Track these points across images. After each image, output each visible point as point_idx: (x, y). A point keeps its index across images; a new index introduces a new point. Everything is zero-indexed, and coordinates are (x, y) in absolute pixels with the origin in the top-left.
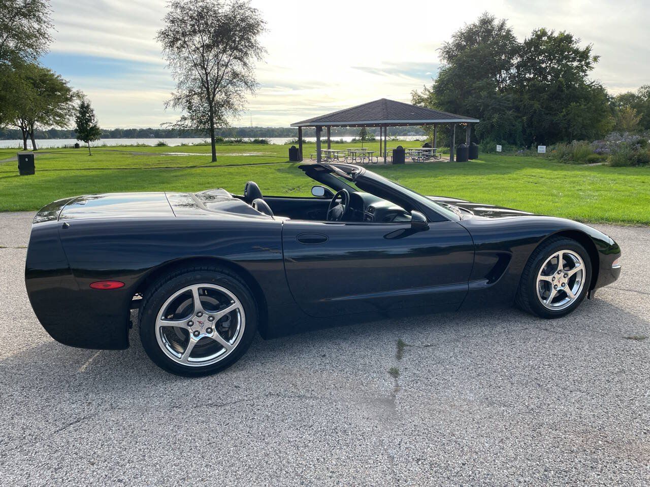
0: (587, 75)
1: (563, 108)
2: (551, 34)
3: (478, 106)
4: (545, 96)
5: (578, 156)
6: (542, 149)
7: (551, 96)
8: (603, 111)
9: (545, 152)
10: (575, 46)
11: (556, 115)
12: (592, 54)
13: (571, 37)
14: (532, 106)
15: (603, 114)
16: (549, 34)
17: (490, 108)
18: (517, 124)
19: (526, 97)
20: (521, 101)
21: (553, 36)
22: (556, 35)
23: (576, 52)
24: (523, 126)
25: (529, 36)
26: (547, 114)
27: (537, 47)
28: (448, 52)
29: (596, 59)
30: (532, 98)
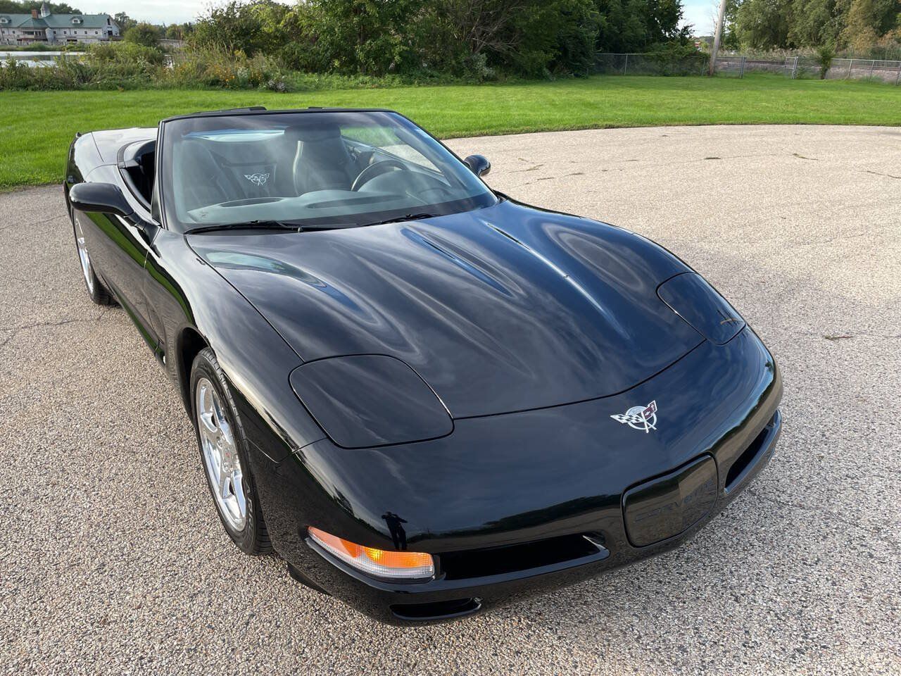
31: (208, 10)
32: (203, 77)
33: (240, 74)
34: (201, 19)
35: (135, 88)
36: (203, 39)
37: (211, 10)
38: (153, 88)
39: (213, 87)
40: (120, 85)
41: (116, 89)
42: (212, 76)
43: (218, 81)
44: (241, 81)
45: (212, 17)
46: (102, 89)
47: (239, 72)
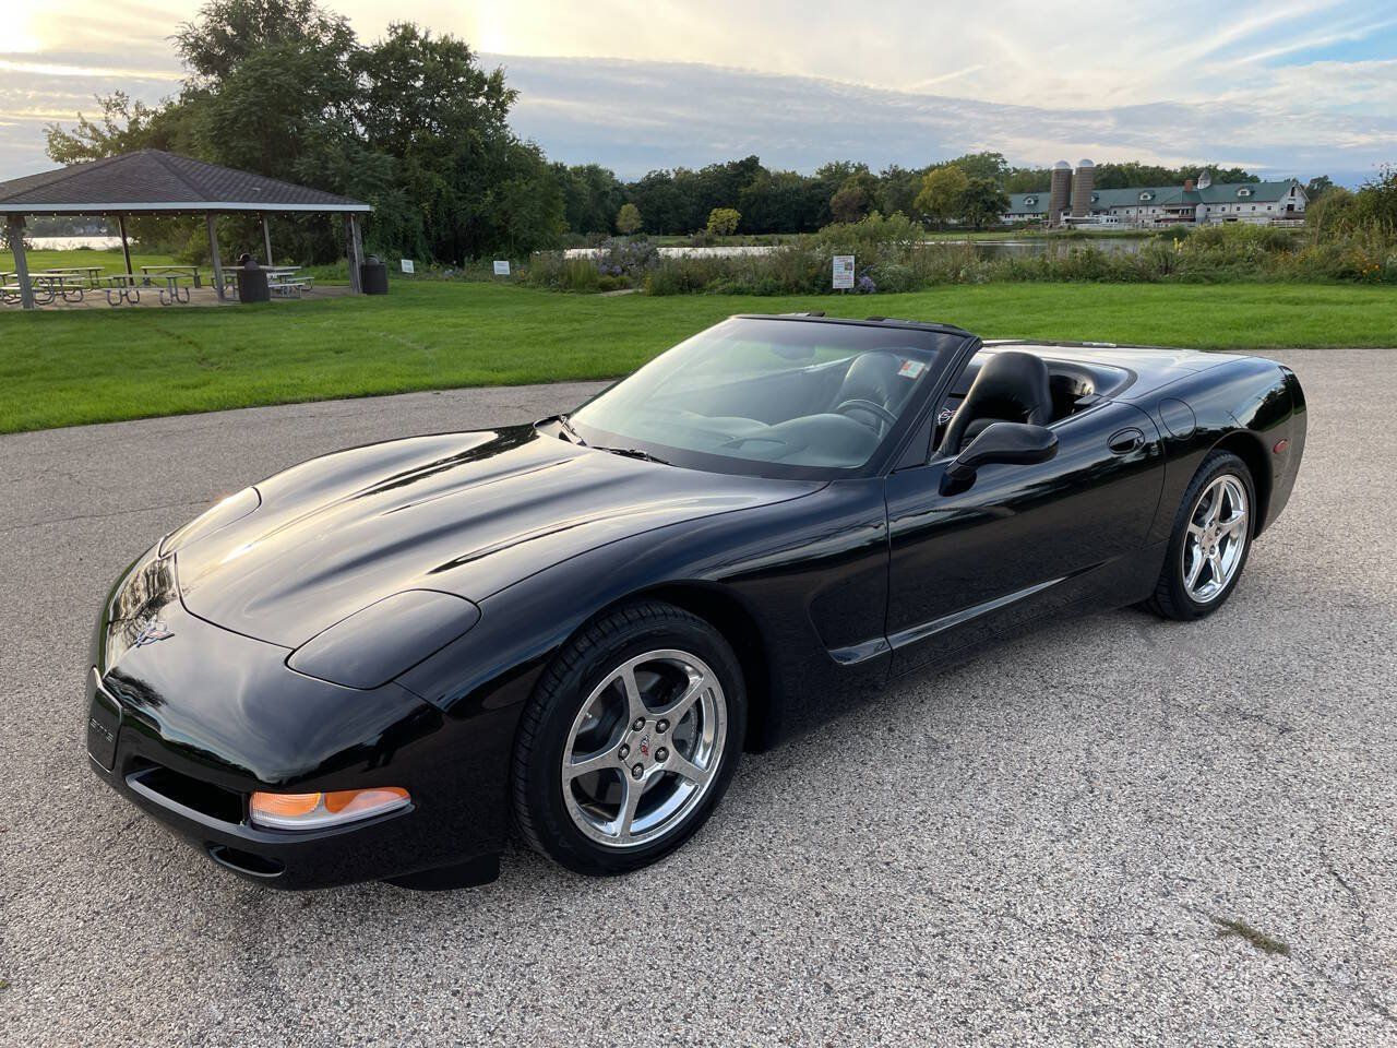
0: (506, 126)
1: (485, 189)
2: (426, 37)
3: (329, 176)
4: (450, 161)
5: (580, 279)
6: (502, 267)
7: (460, 162)
8: (555, 195)
9: (509, 273)
10: (475, 66)
11: (477, 200)
12: (506, 86)
13: (465, 48)
14: (430, 181)
15: (555, 202)
16: (422, 34)
17: (356, 179)
18: (413, 216)
19: (416, 162)
20: (405, 170)
21: (429, 40)
22: (434, 38)
23: (480, 79)
24: (425, 223)
25: (386, 38)
26: (460, 199)
27: (404, 59)
28: (194, 46)
29: (511, 95)
30: (427, 165)
31: (1381, 175)
32: (1331, 267)
33: (1391, 263)
34: (1369, 187)
35: (1226, 281)
36: (1363, 215)
37: (1385, 175)
38: (1251, 281)
39: (1340, 281)
40: (1207, 277)
41: (1201, 282)
42: (1344, 265)
43: (1351, 273)
44: (1387, 271)
45: (1385, 183)
46: (1183, 282)
47: (1390, 259)
